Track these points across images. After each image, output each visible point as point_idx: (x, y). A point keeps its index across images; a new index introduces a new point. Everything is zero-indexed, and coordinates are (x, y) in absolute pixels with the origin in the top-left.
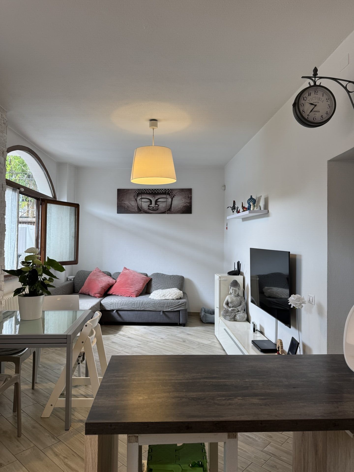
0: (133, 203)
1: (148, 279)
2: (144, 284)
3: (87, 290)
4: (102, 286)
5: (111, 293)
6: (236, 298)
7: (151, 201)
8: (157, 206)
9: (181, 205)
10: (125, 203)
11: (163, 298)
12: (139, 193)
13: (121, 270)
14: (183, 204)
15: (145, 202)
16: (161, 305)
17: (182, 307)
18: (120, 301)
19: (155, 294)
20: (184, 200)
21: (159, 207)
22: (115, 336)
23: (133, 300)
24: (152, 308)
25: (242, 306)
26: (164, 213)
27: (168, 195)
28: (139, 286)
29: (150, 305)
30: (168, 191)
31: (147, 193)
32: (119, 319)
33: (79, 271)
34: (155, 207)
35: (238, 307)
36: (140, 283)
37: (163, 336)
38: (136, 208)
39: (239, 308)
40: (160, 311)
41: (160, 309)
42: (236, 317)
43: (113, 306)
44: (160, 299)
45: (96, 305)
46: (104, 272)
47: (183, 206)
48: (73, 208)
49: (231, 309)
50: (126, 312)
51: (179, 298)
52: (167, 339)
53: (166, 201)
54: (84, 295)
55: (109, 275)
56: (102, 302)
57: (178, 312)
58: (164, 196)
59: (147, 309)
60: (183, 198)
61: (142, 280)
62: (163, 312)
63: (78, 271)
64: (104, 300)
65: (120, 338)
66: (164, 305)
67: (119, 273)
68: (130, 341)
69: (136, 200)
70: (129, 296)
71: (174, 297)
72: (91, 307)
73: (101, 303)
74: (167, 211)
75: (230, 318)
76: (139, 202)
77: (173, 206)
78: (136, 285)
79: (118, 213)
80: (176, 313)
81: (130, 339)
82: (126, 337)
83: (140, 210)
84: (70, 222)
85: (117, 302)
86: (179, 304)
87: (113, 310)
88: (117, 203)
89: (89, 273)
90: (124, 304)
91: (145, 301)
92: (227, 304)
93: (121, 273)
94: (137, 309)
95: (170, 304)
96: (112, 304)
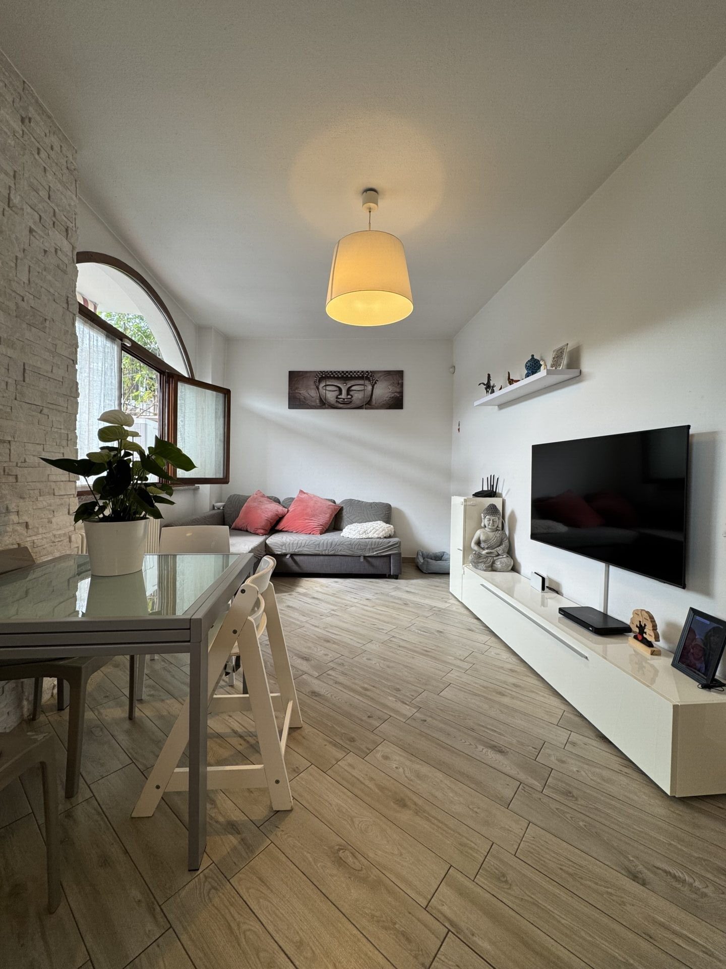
0: (313, 393)
1: (337, 507)
2: (331, 515)
3: (244, 523)
4: (267, 517)
5: (281, 529)
6: (494, 533)
7: (340, 390)
8: (349, 397)
9: (386, 396)
10: (301, 392)
11: (364, 536)
12: (322, 377)
13: (295, 495)
14: (390, 394)
15: (330, 391)
16: (362, 547)
17: (396, 549)
18: (296, 540)
19: (351, 529)
20: (391, 389)
21: (353, 398)
22: (290, 595)
23: (317, 539)
24: (347, 551)
25: (504, 546)
26: (360, 407)
27: (366, 379)
28: (325, 518)
29: (345, 546)
30: (367, 374)
31: (334, 378)
32: (295, 568)
33: (231, 496)
34: (347, 399)
35: (497, 548)
36: (326, 514)
37: (369, 596)
38: (318, 401)
39: (500, 550)
40: (360, 556)
41: (359, 553)
42: (495, 565)
43: (285, 547)
44: (359, 537)
45: (259, 546)
46: (268, 497)
47: (390, 397)
48: (221, 396)
49: (486, 551)
50: (306, 557)
51: (388, 535)
52: (377, 601)
53: (364, 390)
54: (241, 532)
55: (277, 501)
56: (268, 542)
57: (389, 558)
58: (361, 382)
59: (339, 553)
60: (390, 385)
61: (329, 508)
62: (365, 557)
63: (229, 496)
64: (271, 539)
65: (301, 599)
66: (367, 546)
67: (293, 499)
68: (317, 604)
69: (318, 388)
70: (310, 534)
71: (381, 534)
72: (250, 549)
73: (266, 543)
74: (365, 405)
75: (486, 567)
76: (322, 391)
77: (374, 396)
78: (319, 516)
79: (289, 408)
80: (385, 559)
81: (317, 602)
82: (309, 598)
83: (323, 404)
84: (216, 417)
85: (292, 542)
86: (389, 545)
87: (286, 555)
88: (289, 393)
89: (245, 499)
90: (303, 545)
91: (336, 540)
92: (478, 543)
93: (295, 499)
94: (324, 553)
95: (375, 545)
96: (283, 544)
